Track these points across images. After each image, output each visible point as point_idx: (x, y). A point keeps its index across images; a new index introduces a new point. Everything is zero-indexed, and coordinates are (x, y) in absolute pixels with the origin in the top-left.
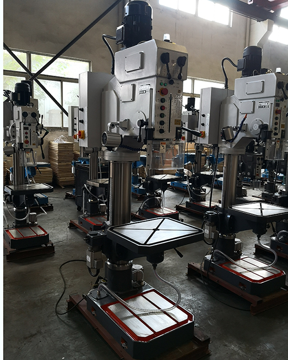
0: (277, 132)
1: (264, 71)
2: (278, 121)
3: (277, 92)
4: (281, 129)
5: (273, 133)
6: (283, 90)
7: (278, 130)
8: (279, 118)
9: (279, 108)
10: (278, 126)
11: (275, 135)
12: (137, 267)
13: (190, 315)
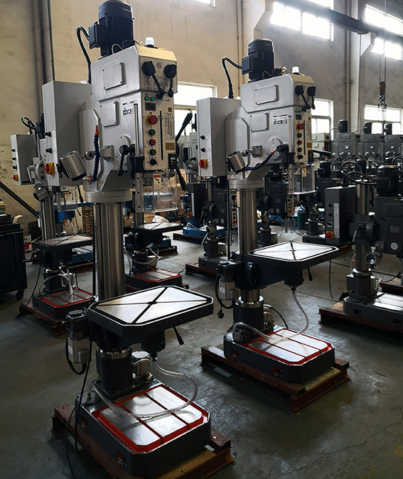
0: (302, 153)
1: (278, 73)
2: (301, 139)
3: (296, 100)
4: (307, 149)
5: (296, 155)
6: (303, 97)
7: (303, 151)
8: (303, 134)
9: (301, 122)
10: (302, 146)
11: (299, 158)
12: (140, 355)
13: (205, 413)
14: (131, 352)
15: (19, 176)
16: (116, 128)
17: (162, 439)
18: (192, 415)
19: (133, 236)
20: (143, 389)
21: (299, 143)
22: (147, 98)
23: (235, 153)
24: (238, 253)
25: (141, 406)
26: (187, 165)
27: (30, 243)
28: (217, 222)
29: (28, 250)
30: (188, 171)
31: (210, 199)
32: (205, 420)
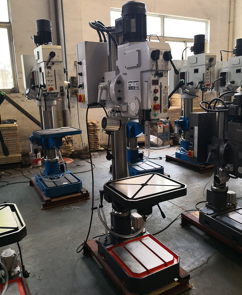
26: (183, 89)
29: (37, 165)
30: (184, 96)
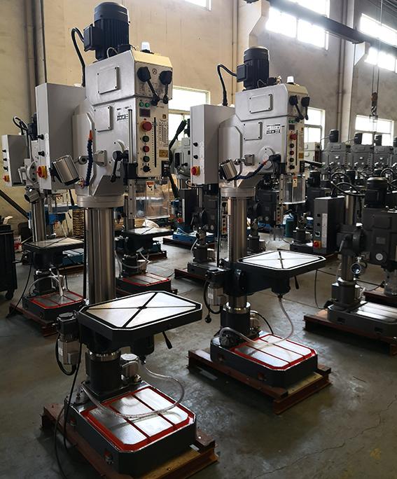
0: (294, 164)
1: (273, 82)
2: (294, 149)
3: (290, 110)
4: (299, 160)
5: (288, 165)
6: (297, 107)
7: (295, 161)
8: (295, 144)
9: (294, 132)
10: (294, 156)
11: (291, 169)
12: (128, 357)
13: (190, 414)
14: (120, 354)
15: (10, 177)
16: (109, 133)
17: (149, 439)
18: (178, 416)
19: (124, 240)
20: (131, 389)
21: (291, 153)
22: (142, 105)
23: (228, 161)
24: (227, 260)
25: (129, 406)
26: (178, 170)
27: (20, 244)
28: (207, 228)
29: (18, 250)
30: (180, 176)
31: (200, 205)
32: (191, 421)
